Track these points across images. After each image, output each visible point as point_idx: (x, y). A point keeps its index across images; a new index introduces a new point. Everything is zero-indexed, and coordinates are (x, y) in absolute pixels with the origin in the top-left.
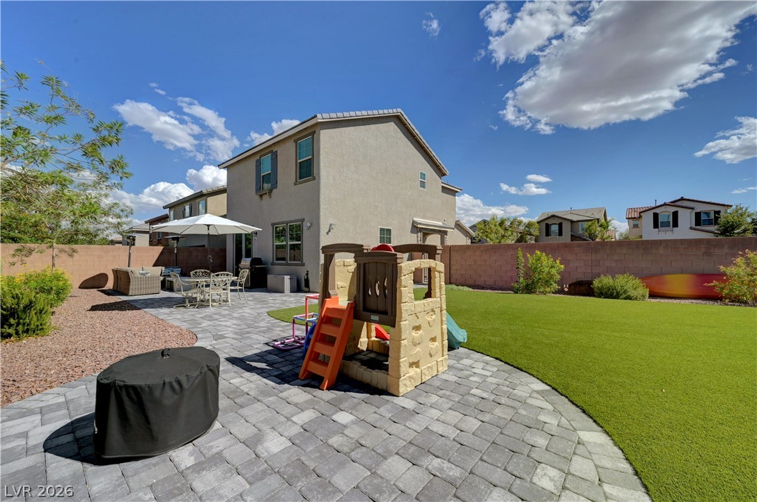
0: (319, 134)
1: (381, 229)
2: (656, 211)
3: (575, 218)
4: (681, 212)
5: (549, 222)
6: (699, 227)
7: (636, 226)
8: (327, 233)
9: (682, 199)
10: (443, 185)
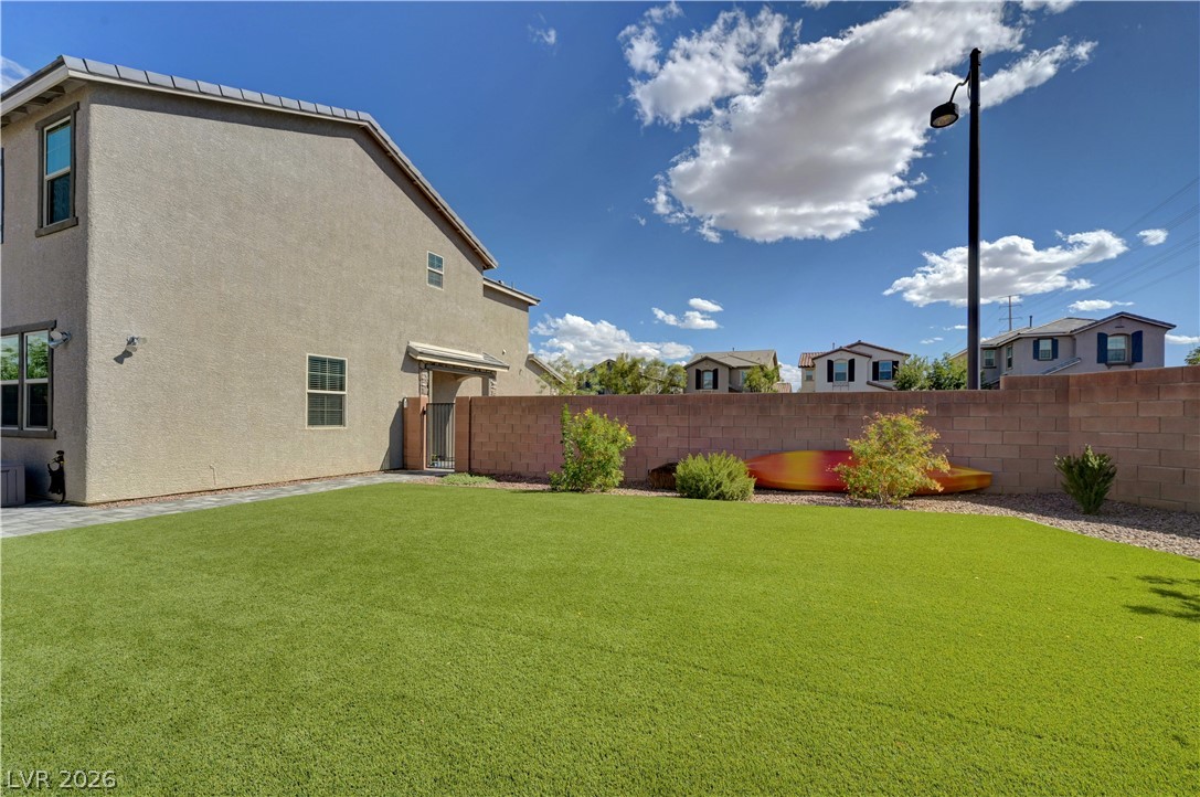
0: (88, 113)
1: (312, 360)
2: (830, 357)
3: (734, 363)
4: (859, 361)
5: (701, 367)
6: (876, 382)
7: (809, 378)
8: (119, 360)
9: (859, 343)
10: (485, 283)
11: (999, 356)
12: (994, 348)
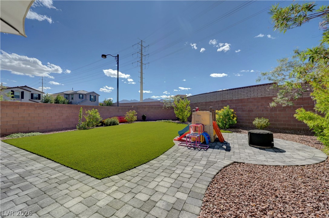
2: (13, 89)
4: (25, 92)
6: (32, 100)
9: (26, 86)
11: (69, 96)
12: (68, 94)
